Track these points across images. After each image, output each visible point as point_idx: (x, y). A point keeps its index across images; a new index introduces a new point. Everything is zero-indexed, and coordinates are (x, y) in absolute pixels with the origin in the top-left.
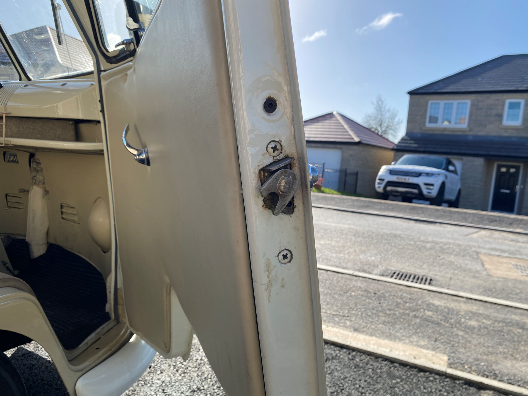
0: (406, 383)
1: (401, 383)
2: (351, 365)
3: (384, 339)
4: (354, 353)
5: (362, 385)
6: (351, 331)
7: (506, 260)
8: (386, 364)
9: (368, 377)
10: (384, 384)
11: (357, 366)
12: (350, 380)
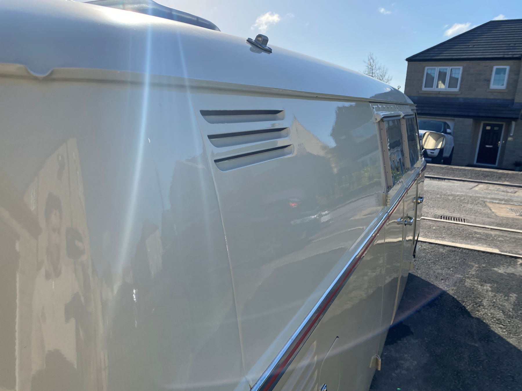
7: (504, 206)
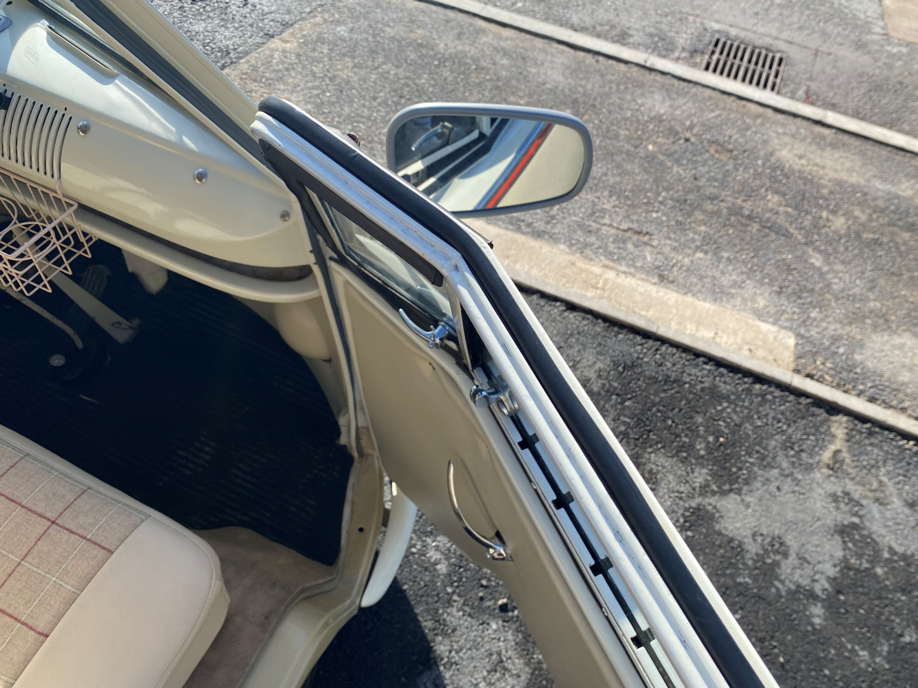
0: (735, 411)
1: (729, 410)
2: (660, 378)
3: (704, 300)
4: (664, 348)
5: (676, 421)
6: (655, 284)
8: (709, 371)
9: (683, 402)
10: (705, 414)
11: (667, 379)
12: (658, 411)
